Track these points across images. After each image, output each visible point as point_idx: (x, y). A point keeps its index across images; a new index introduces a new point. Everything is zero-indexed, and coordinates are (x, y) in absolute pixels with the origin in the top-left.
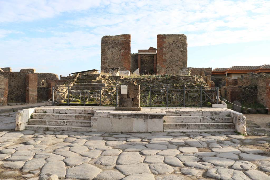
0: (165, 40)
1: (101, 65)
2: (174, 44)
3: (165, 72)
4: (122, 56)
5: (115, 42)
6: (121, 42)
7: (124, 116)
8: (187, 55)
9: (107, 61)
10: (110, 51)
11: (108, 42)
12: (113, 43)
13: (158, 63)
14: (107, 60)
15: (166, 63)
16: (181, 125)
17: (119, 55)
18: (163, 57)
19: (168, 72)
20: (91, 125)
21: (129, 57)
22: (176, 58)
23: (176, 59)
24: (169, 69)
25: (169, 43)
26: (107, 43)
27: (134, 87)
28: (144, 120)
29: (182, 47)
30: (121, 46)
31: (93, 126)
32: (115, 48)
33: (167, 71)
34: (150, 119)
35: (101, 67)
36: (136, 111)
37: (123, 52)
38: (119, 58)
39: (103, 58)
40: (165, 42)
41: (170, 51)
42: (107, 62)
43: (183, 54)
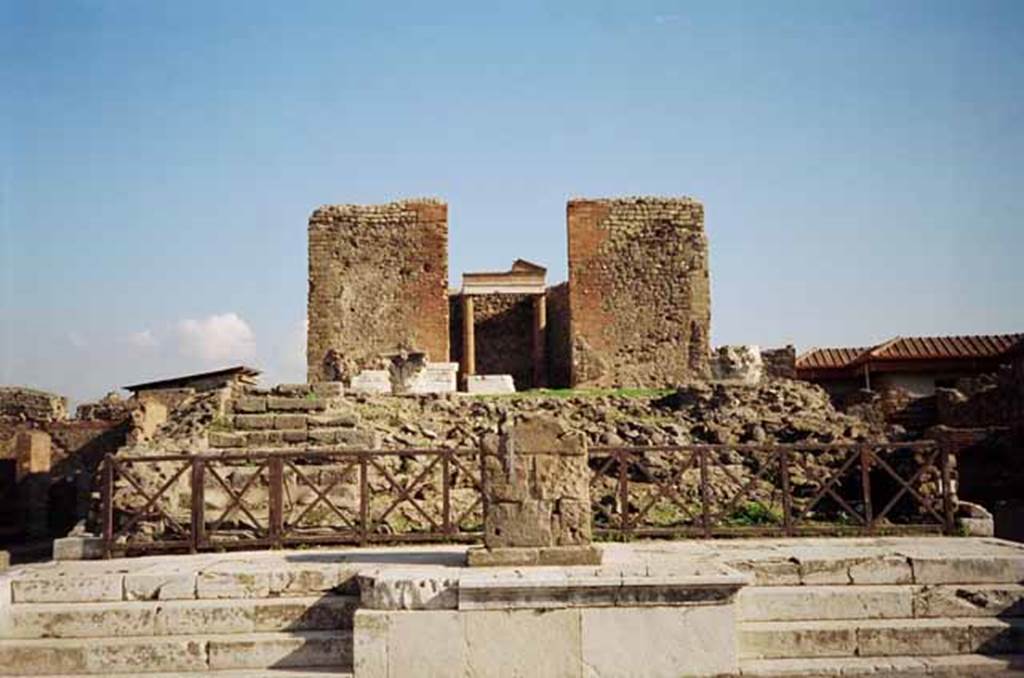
0: (605, 226)
4: (407, 298)
5: (377, 237)
6: (405, 237)
11: (343, 233)
12: (367, 238)
13: (578, 333)
15: (612, 329)
16: (823, 638)
17: (394, 295)
18: (598, 301)
19: (622, 369)
21: (442, 305)
24: (630, 357)
26: (334, 240)
27: (558, 441)
32: (375, 264)
33: (619, 365)
38: (396, 309)
40: (607, 233)
41: (631, 275)
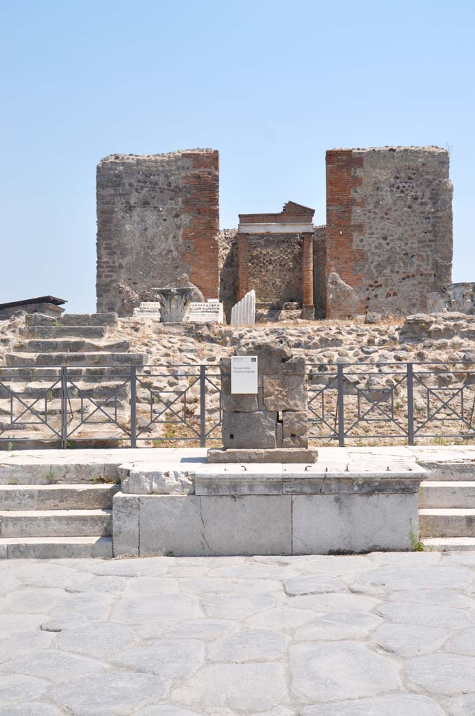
0: (359, 173)
1: (99, 276)
2: (398, 188)
3: (361, 301)
4: (183, 238)
5: (157, 184)
6: (181, 183)
7: (255, 488)
8: (451, 233)
9: (124, 262)
10: (136, 218)
11: (126, 181)
12: (148, 185)
13: (333, 269)
14: (123, 255)
15: (364, 266)
17: (171, 236)
18: (351, 241)
19: (371, 302)
20: (115, 529)
21: (213, 245)
22: (406, 244)
23: (407, 248)
24: (379, 291)
25: (376, 183)
26: (119, 185)
27: (282, 364)
28: (337, 500)
29: (431, 199)
30: (180, 199)
31: (120, 532)
32: (155, 208)
33: (369, 299)
34: (362, 495)
35: (97, 285)
36: (304, 465)
37: (187, 222)
38: (173, 248)
39: (105, 248)
40: (361, 179)
41: (382, 218)
42: (121, 266)
43: (434, 226)
